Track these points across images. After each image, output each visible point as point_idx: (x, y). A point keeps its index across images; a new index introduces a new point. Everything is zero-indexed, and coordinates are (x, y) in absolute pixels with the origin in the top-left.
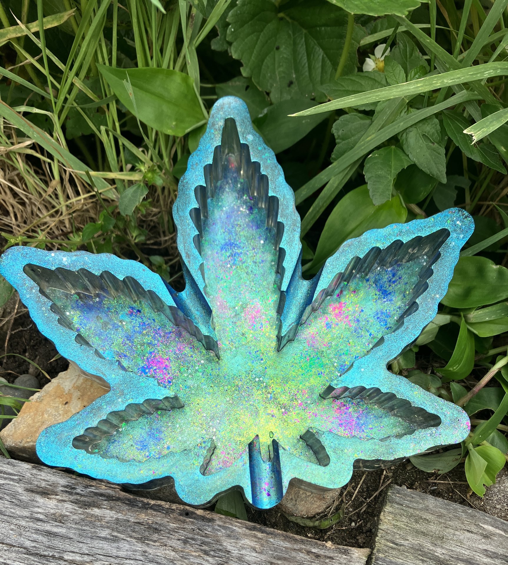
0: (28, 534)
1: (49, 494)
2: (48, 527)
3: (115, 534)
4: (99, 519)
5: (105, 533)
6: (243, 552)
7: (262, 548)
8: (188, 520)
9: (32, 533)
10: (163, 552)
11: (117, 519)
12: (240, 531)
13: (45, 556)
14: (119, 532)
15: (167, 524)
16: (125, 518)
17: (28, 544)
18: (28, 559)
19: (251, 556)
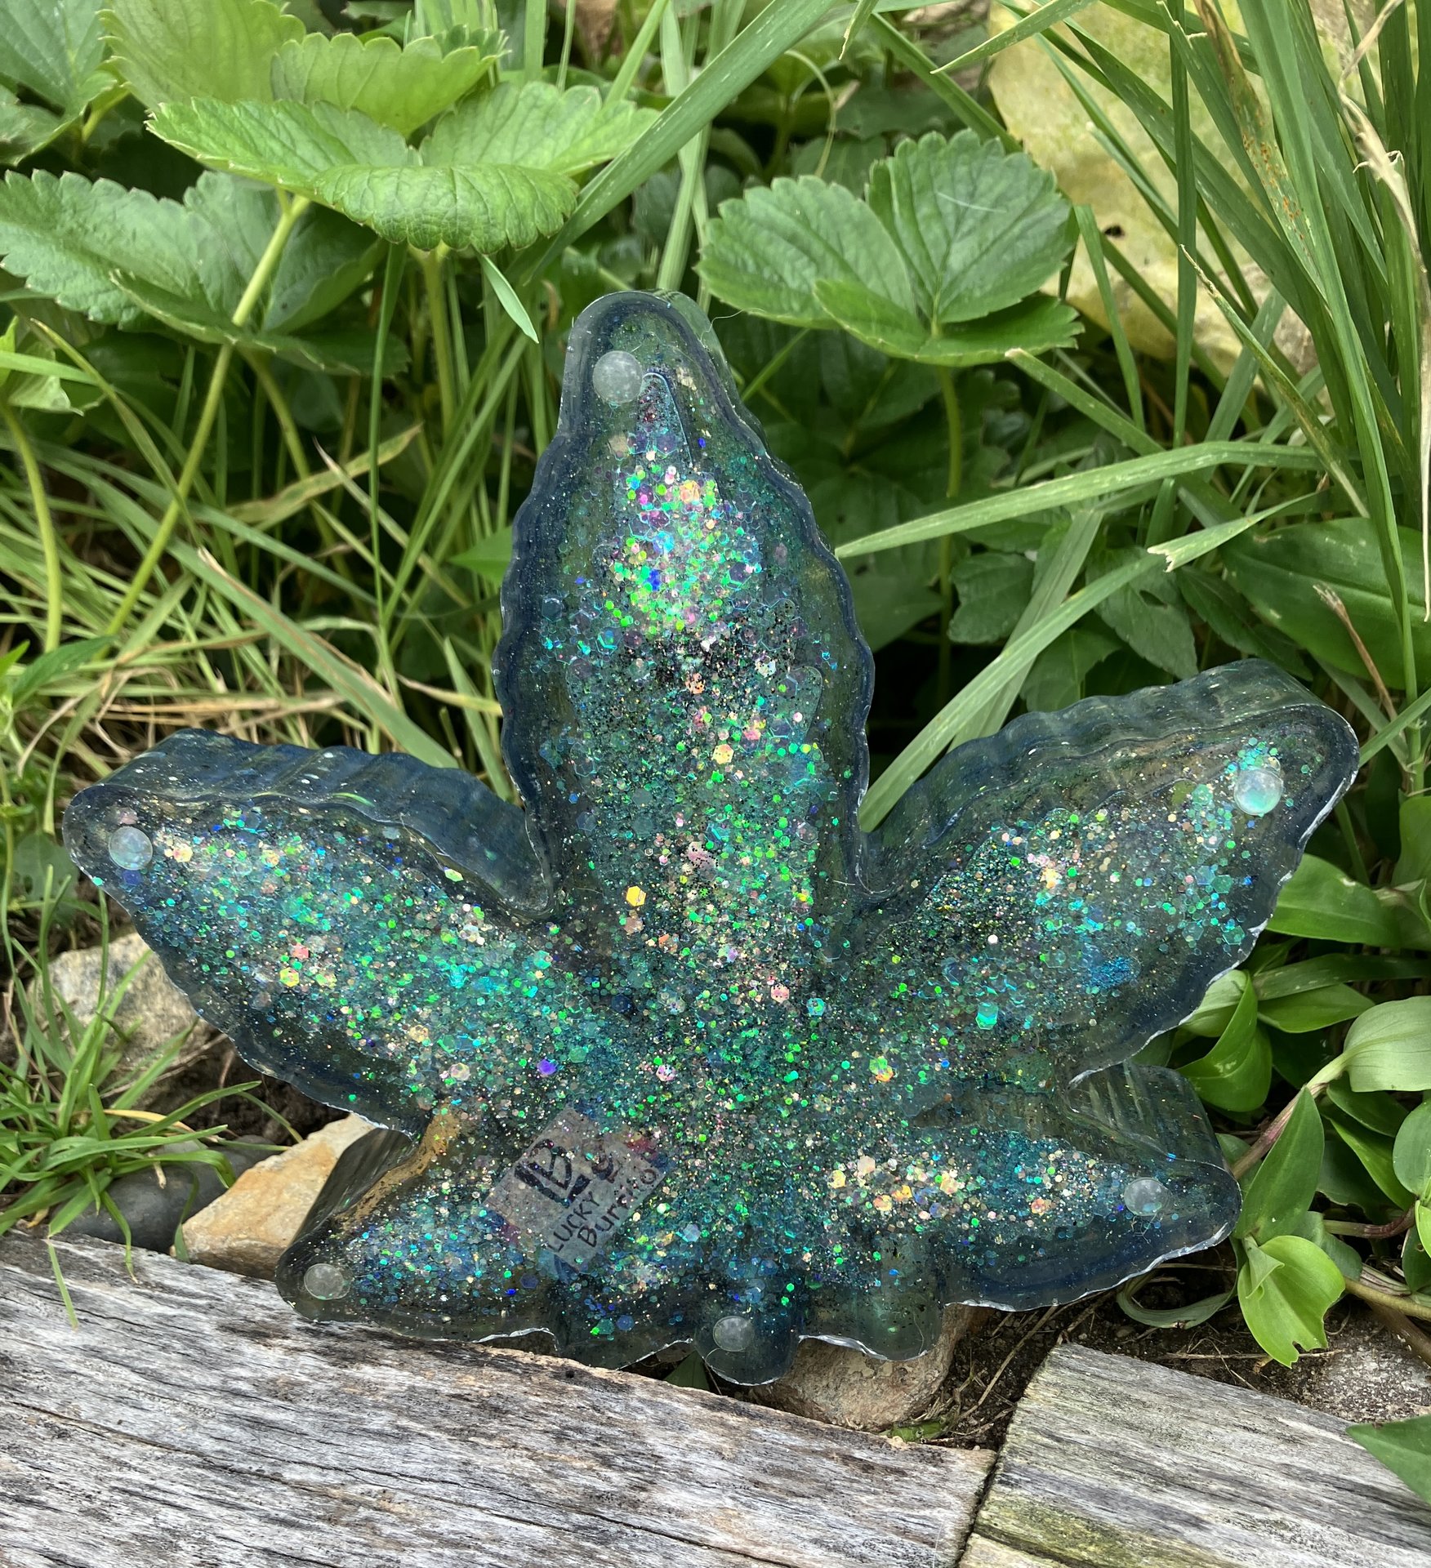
0: (211, 1424)
1: (268, 1336)
2: (256, 1410)
3: (404, 1422)
4: (371, 1388)
5: (379, 1421)
6: (693, 1457)
7: (736, 1450)
8: (571, 1387)
9: (220, 1422)
10: (508, 1462)
11: (412, 1388)
12: (688, 1410)
13: (239, 1472)
14: (412, 1418)
15: (523, 1397)
16: (430, 1386)
17: (208, 1445)
18: (203, 1478)
19: (709, 1468)
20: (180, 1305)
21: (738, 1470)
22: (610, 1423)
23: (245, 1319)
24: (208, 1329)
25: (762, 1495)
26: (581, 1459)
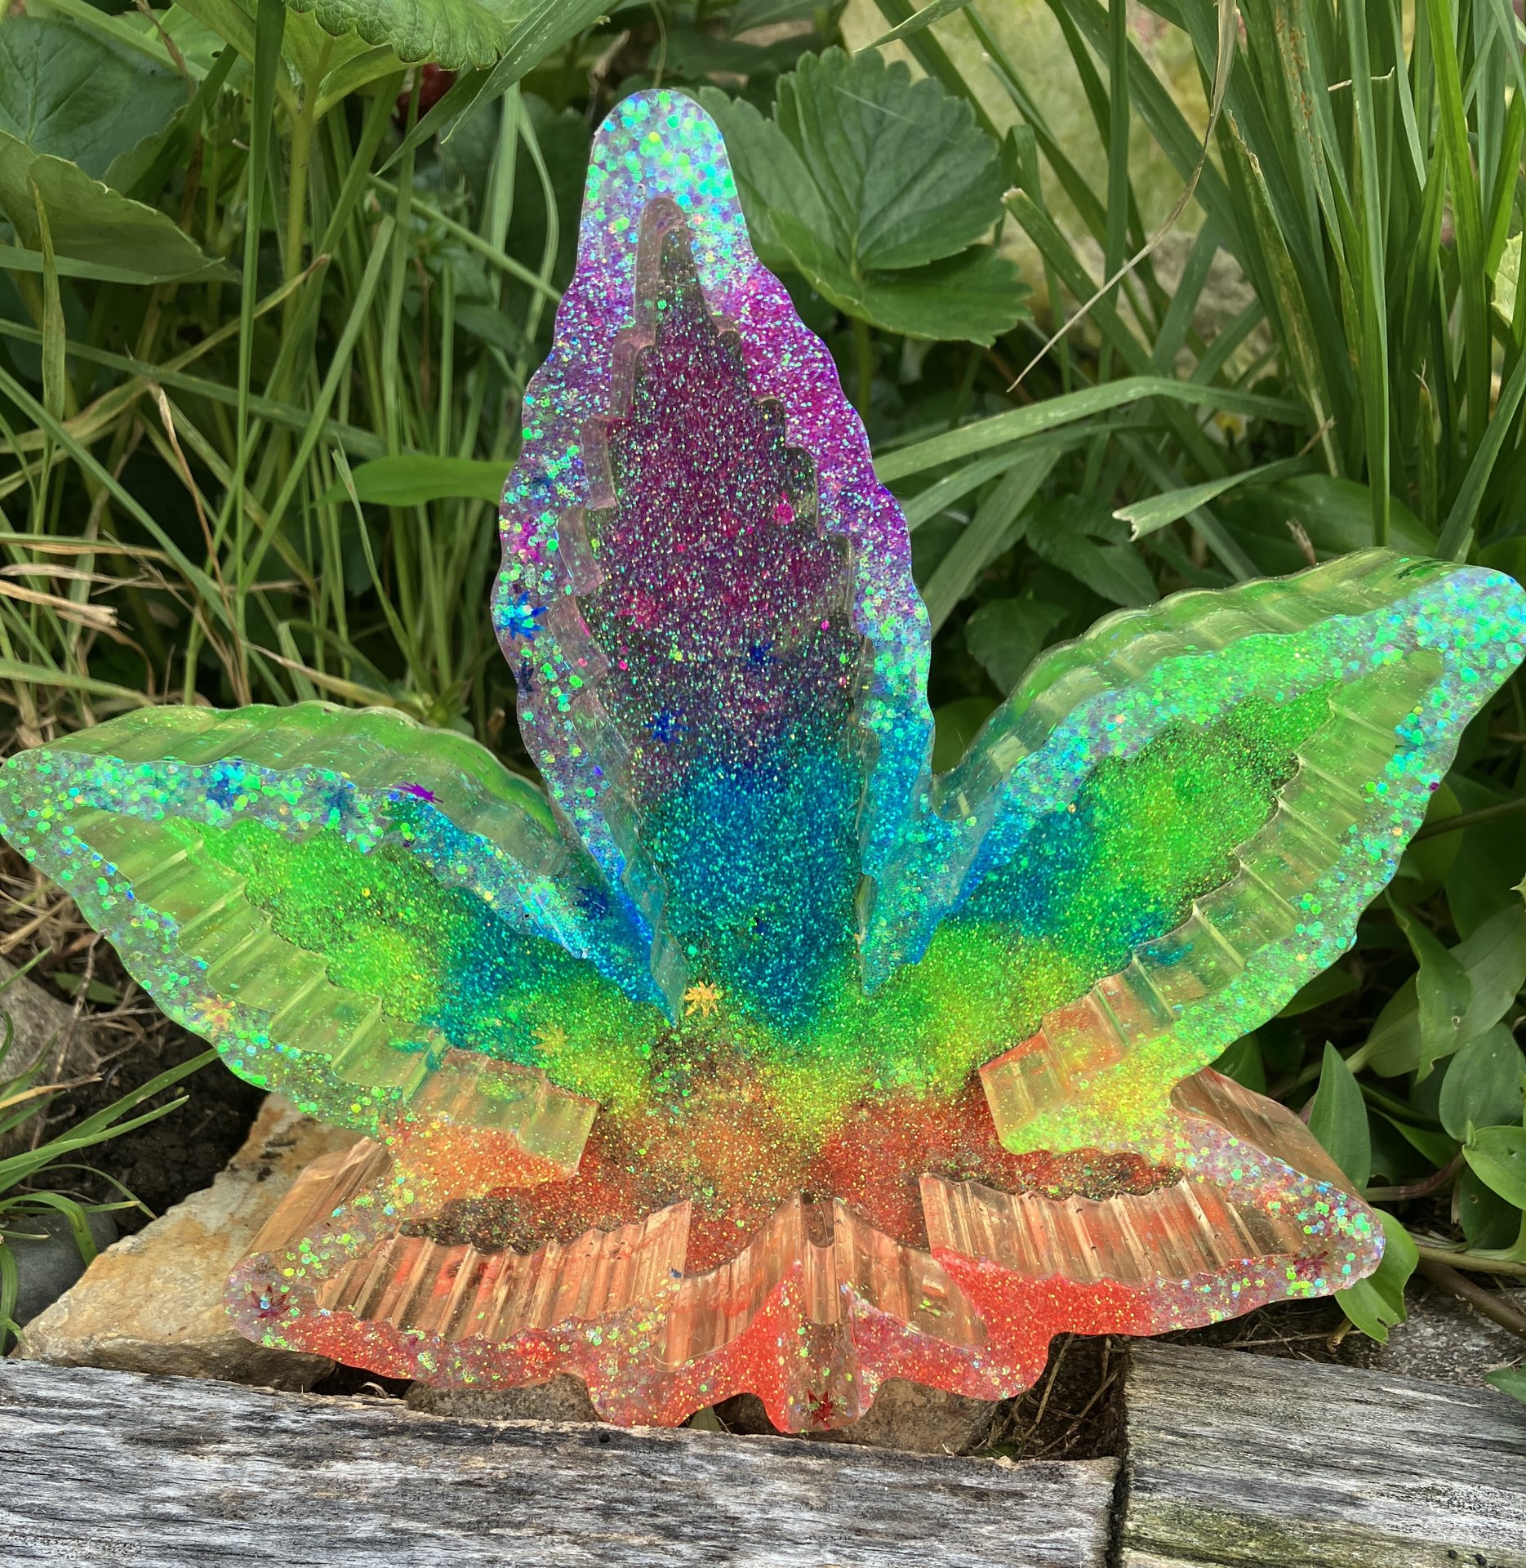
0: (136, 1561)
1: (198, 1443)
2: (196, 1535)
3: (401, 1524)
4: (348, 1488)
6: (776, 1513)
7: (824, 1497)
8: (609, 1453)
9: (150, 1557)
10: (546, 1552)
11: (405, 1482)
12: (757, 1460)
14: (412, 1517)
15: (551, 1472)
16: (427, 1476)
19: (799, 1522)
20: (66, 1419)
21: (833, 1519)
22: (666, 1488)
23: (161, 1425)
24: (111, 1444)
25: (869, 1543)
26: (638, 1534)
